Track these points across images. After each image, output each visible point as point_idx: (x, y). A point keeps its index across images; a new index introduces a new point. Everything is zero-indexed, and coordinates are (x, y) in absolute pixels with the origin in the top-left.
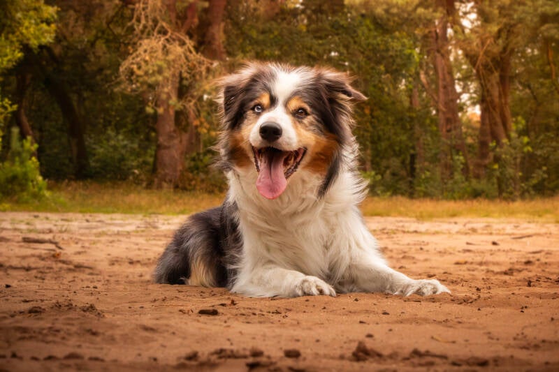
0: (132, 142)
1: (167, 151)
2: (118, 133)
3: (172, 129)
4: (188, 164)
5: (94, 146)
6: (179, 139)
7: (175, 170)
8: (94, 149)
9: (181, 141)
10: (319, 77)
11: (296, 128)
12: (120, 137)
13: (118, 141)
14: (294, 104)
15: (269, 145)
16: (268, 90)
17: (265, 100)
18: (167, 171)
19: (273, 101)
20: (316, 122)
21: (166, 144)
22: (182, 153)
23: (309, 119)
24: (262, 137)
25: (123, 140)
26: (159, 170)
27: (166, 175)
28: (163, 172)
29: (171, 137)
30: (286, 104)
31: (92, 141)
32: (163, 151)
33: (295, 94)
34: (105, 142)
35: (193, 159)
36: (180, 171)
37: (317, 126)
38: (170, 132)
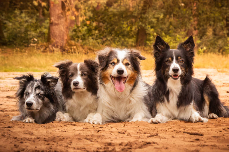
0: (32, 18)
1: (57, 27)
2: (22, 12)
3: (60, 12)
4: (71, 34)
5: (6, 21)
6: (65, 18)
7: (63, 39)
8: (5, 23)
9: (66, 20)
10: (132, 52)
11: (126, 69)
12: (23, 15)
13: (21, 18)
14: (125, 62)
15: (120, 76)
16: (116, 57)
17: (116, 61)
18: (57, 40)
19: (118, 61)
20: (132, 67)
21: (56, 22)
22: (67, 28)
23: (130, 66)
24: (118, 73)
25: (25, 17)
26: (52, 39)
27: (57, 42)
28: (54, 41)
29: (59, 18)
30: (123, 62)
31: (3, 18)
32: (54, 27)
33: (125, 58)
34: (13, 19)
35: (75, 31)
36: (66, 40)
37: (132, 68)
38: (59, 14)
